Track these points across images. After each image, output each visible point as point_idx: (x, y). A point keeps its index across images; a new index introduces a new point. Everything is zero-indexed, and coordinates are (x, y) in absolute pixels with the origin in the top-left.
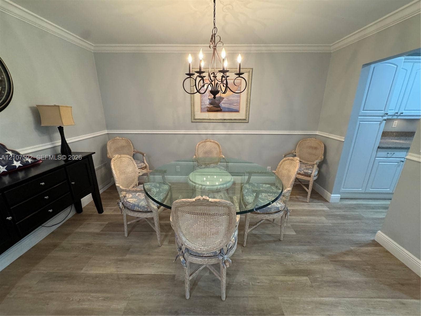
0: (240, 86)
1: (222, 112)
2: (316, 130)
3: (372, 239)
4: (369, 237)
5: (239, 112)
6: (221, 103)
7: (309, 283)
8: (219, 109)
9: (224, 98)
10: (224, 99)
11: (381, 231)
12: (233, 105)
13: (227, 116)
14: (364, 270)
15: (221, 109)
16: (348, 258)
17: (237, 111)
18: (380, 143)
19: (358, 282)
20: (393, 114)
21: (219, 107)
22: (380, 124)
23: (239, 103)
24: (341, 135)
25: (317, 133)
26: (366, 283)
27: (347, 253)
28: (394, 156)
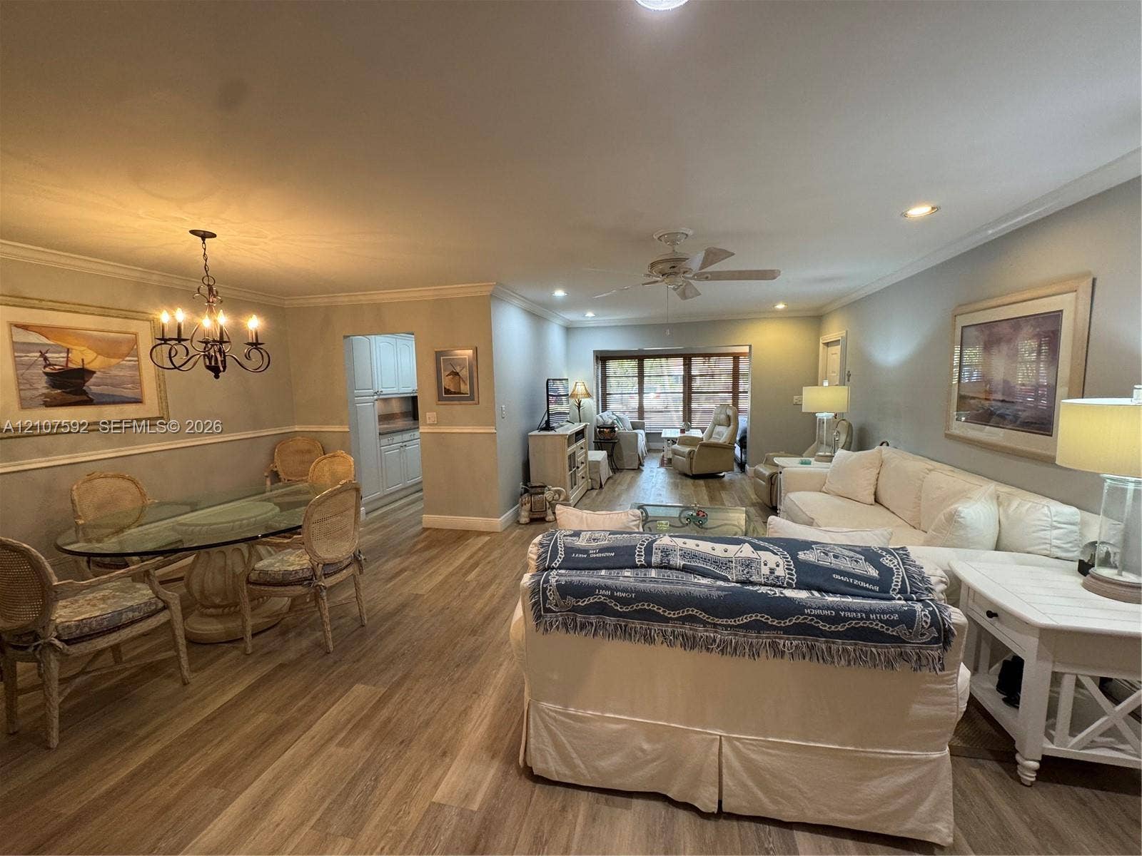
0: (135, 347)
1: (94, 404)
2: (294, 424)
3: (421, 528)
4: (419, 528)
5: (141, 402)
6: (87, 384)
7: (412, 573)
8: (86, 398)
9: (94, 372)
10: (95, 375)
11: (426, 514)
12: (123, 388)
13: (111, 413)
14: (434, 546)
15: (88, 397)
16: (419, 547)
17: (138, 401)
18: (380, 429)
19: (438, 552)
20: (411, 391)
21: (85, 393)
22: (374, 405)
23: (138, 383)
24: (341, 423)
25: (297, 429)
26: (442, 549)
27: (415, 545)
28: (394, 442)
